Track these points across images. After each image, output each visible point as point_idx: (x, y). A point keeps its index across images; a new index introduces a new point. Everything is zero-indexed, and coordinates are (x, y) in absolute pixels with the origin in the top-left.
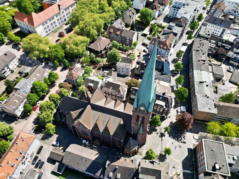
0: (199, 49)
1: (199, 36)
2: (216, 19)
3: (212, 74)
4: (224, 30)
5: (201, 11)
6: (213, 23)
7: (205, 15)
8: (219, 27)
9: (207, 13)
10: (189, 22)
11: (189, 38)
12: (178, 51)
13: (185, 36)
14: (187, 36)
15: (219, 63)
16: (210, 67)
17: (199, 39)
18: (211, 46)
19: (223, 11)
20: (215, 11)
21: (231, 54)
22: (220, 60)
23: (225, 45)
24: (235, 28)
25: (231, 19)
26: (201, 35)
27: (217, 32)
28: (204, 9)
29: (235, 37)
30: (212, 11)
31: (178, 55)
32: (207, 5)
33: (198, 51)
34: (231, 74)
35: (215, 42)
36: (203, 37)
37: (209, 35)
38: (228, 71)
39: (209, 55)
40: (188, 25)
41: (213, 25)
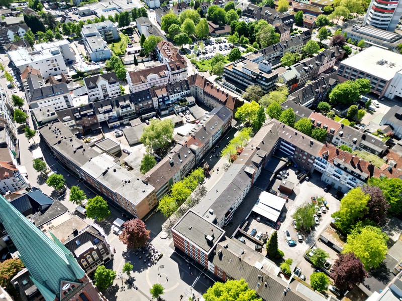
0: (59, 139)
1: (42, 124)
2: (41, 90)
3: (105, 154)
4: (65, 97)
5: (10, 93)
6: (42, 97)
7: (21, 95)
8: (57, 97)
9: (22, 90)
10: (8, 117)
11: (30, 135)
12: (32, 163)
13: (22, 138)
14: (24, 135)
15: (100, 136)
16: (94, 148)
17: (45, 128)
18: (71, 124)
19: (39, 76)
20: (30, 82)
21: (101, 118)
22: (98, 132)
23: (85, 112)
24: (75, 87)
25: (60, 80)
26: (43, 121)
27: (60, 105)
28: (10, 87)
29: (86, 97)
30: (26, 84)
31: (38, 166)
32: (11, 81)
33: (60, 142)
34: (124, 137)
35: (69, 117)
36: (49, 122)
37: (53, 114)
38: (118, 136)
39: (79, 136)
40: (10, 121)
41: (46, 100)
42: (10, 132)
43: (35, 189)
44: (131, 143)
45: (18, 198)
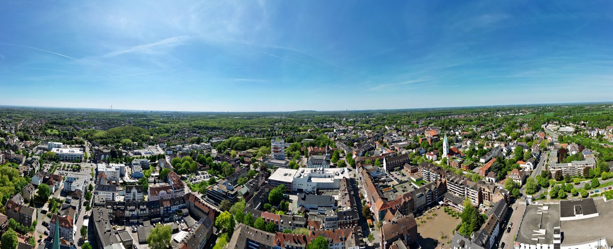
0: (100, 219)
1: (96, 205)
2: (104, 186)
3: (121, 244)
4: (113, 194)
5: (90, 182)
6: (103, 190)
7: (94, 185)
8: (109, 192)
9: (95, 183)
10: (83, 194)
11: (88, 209)
12: (81, 227)
13: (84, 208)
14: (85, 207)
15: (123, 227)
16: (117, 235)
17: (96, 209)
18: (110, 212)
19: (106, 179)
20: (100, 180)
21: (127, 213)
22: (121, 224)
23: (120, 206)
24: (120, 189)
25: (114, 184)
26: (97, 204)
27: (109, 197)
28: (91, 180)
29: (123, 197)
30: (98, 180)
31: (83, 232)
32: (93, 177)
33: (99, 221)
34: (136, 234)
35: (111, 207)
36: (99, 205)
37: (104, 201)
38: (133, 232)
39: (111, 222)
40: (83, 197)
41: (104, 192)
42: (80, 203)
43: (74, 246)
44: (141, 241)
45: (64, 245)
